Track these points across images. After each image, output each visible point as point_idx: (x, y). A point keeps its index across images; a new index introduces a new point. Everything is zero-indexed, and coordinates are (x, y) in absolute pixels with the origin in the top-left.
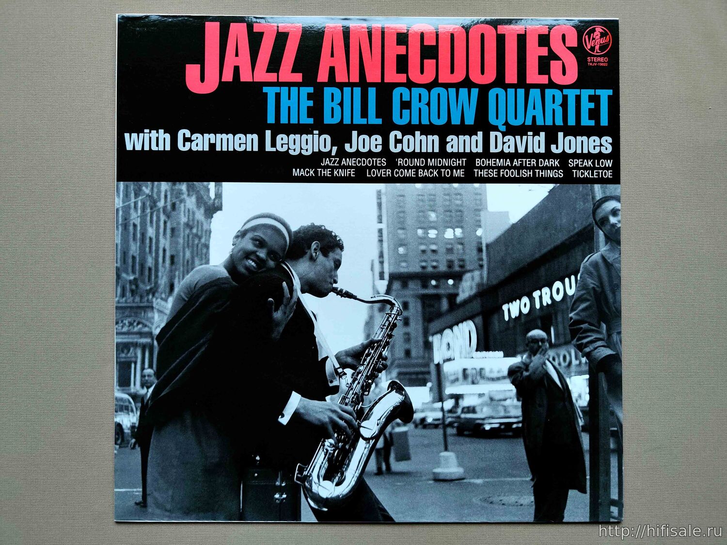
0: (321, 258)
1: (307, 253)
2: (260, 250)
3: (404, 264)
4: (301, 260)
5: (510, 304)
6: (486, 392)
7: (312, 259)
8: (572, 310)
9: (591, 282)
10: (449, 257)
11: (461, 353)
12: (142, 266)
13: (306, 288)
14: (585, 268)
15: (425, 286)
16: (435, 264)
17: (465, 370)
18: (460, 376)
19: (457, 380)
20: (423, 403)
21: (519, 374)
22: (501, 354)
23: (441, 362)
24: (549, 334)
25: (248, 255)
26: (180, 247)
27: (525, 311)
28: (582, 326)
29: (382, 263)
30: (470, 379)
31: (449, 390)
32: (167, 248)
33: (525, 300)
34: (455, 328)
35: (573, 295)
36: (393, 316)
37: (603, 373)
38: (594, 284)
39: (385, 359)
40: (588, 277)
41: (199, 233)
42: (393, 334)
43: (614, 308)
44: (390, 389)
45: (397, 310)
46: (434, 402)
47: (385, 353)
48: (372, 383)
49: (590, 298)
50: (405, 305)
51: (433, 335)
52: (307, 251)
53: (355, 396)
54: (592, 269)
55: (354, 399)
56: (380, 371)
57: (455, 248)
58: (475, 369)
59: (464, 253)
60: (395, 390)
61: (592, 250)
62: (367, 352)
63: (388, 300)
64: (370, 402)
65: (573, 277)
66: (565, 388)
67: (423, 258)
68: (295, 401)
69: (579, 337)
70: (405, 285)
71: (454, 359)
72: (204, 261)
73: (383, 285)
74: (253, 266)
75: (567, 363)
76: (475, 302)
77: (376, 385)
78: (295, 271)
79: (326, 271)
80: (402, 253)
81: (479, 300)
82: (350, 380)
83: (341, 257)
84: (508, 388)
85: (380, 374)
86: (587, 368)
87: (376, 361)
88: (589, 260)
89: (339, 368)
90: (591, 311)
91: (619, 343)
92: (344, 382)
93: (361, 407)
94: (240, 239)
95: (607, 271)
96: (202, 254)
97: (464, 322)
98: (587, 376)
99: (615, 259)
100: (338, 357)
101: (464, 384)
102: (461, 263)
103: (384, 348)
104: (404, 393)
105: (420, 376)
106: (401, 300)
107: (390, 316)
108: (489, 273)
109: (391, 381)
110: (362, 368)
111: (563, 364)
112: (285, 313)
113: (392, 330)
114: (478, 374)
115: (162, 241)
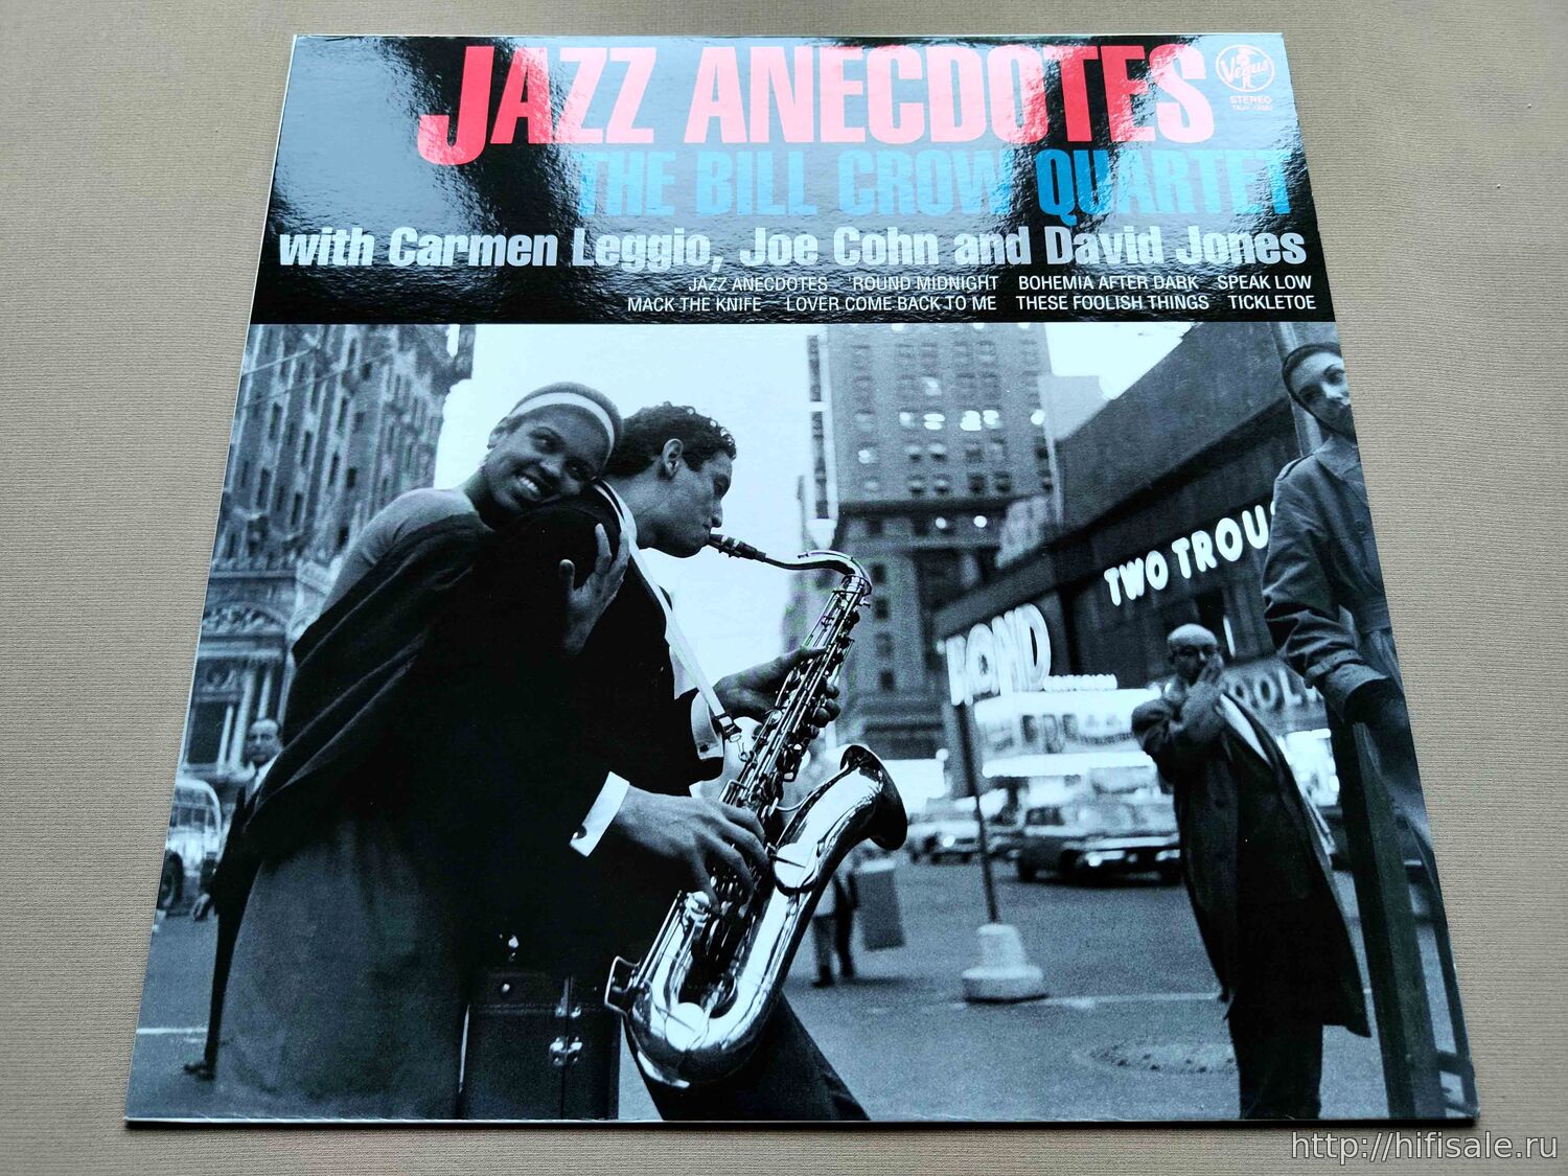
0: (684, 473)
1: (652, 463)
2: (548, 457)
3: (871, 485)
4: (640, 477)
5: (1122, 567)
6: (1083, 771)
7: (664, 475)
8: (1268, 581)
9: (1303, 520)
10: (975, 469)
11: (1014, 679)
12: (282, 493)
13: (650, 535)
14: (1283, 488)
15: (922, 529)
16: (942, 483)
17: (1026, 720)
18: (1017, 733)
19: (1009, 742)
20: (930, 800)
21: (1159, 728)
22: (1110, 680)
23: (969, 701)
24: (1219, 633)
25: (519, 467)
26: (372, 452)
27: (1159, 582)
28: (1295, 616)
29: (822, 482)
30: (1040, 741)
31: (992, 767)
32: (343, 454)
33: (1155, 558)
34: (997, 622)
35: (1265, 549)
36: (849, 596)
37: (1363, 725)
38: (1309, 523)
39: (834, 694)
40: (1295, 510)
41: (417, 424)
42: (850, 636)
43: (1365, 577)
44: (847, 766)
45: (859, 584)
46: (956, 795)
47: (833, 681)
48: (803, 751)
49: (1307, 554)
50: (878, 573)
51: (945, 638)
52: (653, 459)
53: (761, 782)
54: (1301, 492)
55: (759, 791)
56: (822, 722)
57: (986, 451)
58: (1052, 716)
59: (1007, 461)
60: (859, 769)
61: (1294, 452)
62: (789, 678)
63: (838, 562)
64: (799, 798)
65: (1259, 510)
66: (1276, 757)
67: (914, 473)
68: (615, 796)
69: (1293, 641)
70: (875, 529)
71: (999, 694)
72: (421, 481)
73: (824, 531)
74: (530, 490)
75: (1272, 702)
76: (1039, 565)
77: (814, 757)
78: (626, 501)
79: (695, 499)
80: (867, 462)
81: (1048, 560)
82: (750, 745)
83: (730, 472)
84: (1137, 763)
85: (821, 730)
86: (1323, 713)
87: (811, 700)
88: (1291, 474)
89: (722, 716)
90: (1311, 582)
91: (1391, 654)
92: (735, 750)
93: (776, 810)
94: (505, 435)
95: (1335, 496)
96: (418, 466)
97: (1017, 609)
98: (1327, 733)
99: (1350, 470)
100: (720, 691)
101: (1025, 754)
102: (1001, 481)
103: (830, 669)
104: (880, 774)
105: (919, 735)
106: (868, 561)
107: (844, 597)
108: (1065, 502)
109: (849, 745)
110: (777, 716)
111: (1263, 703)
112: (598, 592)
113: (848, 627)
114: (1061, 728)
115: (333, 437)
